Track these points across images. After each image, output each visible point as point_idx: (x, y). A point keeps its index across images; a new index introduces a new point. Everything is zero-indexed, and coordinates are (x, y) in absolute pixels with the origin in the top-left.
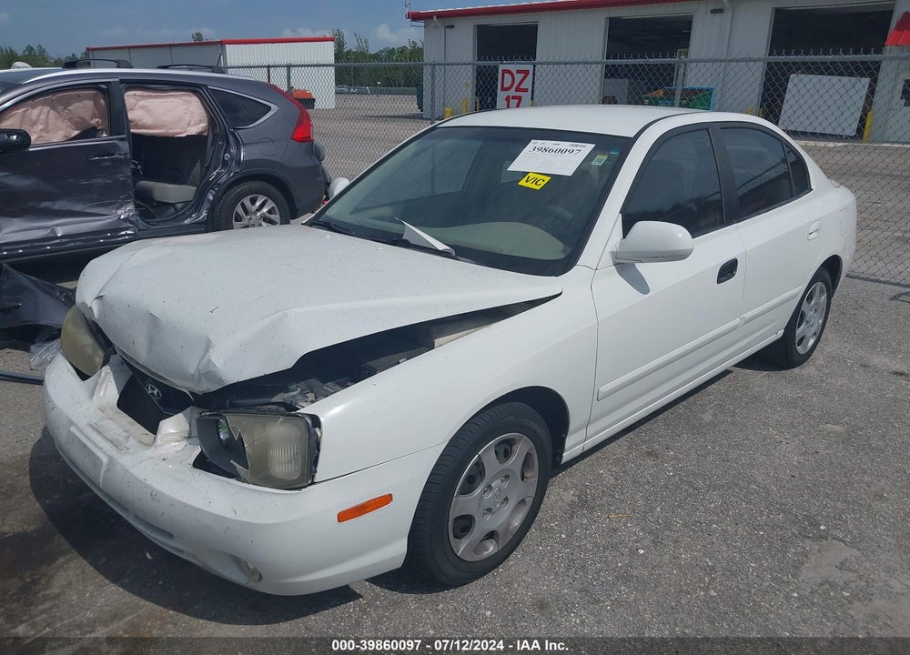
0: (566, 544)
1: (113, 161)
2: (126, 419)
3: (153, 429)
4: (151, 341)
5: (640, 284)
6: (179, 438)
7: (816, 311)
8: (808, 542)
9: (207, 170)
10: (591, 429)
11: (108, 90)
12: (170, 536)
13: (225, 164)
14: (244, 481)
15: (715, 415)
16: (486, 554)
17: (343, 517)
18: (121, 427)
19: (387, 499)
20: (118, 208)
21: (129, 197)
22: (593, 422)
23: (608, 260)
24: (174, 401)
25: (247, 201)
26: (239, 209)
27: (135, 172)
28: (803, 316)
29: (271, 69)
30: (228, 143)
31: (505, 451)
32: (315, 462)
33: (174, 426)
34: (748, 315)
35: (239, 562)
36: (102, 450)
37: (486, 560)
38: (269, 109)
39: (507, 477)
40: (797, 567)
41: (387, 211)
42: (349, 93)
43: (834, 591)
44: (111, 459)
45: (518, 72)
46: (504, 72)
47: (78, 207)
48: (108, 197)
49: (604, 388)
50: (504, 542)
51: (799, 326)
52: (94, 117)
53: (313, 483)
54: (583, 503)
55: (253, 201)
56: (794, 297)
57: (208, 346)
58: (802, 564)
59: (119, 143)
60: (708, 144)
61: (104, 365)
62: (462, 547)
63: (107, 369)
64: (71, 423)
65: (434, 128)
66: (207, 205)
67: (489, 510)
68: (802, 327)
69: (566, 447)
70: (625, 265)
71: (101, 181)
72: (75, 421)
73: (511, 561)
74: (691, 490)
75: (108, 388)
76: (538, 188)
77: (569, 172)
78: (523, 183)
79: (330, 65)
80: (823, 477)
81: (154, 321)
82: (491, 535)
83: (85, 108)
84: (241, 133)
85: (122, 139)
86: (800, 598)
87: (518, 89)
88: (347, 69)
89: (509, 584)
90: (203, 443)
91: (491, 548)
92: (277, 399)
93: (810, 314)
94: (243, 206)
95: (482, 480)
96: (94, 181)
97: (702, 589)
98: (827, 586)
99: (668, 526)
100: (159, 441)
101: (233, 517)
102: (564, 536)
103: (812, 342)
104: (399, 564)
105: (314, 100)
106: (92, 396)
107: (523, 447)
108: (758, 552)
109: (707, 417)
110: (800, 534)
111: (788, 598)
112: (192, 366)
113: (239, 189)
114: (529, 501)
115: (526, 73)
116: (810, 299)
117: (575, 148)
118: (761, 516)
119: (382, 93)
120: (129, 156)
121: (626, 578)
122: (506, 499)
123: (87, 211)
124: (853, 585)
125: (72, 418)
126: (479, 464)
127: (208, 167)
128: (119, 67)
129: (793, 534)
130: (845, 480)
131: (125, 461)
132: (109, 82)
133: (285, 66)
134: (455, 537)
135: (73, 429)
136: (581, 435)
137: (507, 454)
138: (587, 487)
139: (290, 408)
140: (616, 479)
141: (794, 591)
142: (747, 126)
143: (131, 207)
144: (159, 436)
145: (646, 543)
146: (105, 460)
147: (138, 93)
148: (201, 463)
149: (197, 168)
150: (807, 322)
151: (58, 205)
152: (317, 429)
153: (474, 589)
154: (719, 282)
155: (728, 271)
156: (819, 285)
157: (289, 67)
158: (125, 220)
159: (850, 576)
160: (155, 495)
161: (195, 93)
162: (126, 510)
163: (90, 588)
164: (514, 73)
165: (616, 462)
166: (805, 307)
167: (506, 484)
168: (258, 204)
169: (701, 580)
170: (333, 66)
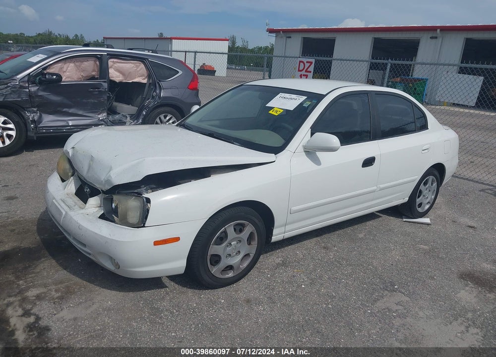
0: (268, 279)
1: (99, 91)
2: (76, 199)
3: (85, 202)
4: (90, 166)
5: (317, 161)
6: (95, 206)
7: (430, 190)
8: (386, 292)
9: (144, 100)
10: (288, 228)
11: (101, 58)
12: (84, 245)
13: (153, 97)
14: (117, 223)
15: (365, 235)
16: (227, 276)
17: (156, 243)
18: (73, 201)
19: (177, 239)
20: (99, 114)
21: (105, 110)
22: (288, 225)
23: (301, 149)
24: (95, 192)
25: (162, 117)
26: (158, 120)
27: (109, 98)
28: (421, 192)
29: (187, 53)
30: (156, 87)
31: (239, 229)
32: (146, 218)
33: (94, 201)
34: (382, 186)
35: (111, 259)
36: (64, 209)
37: (226, 278)
38: (178, 72)
39: (240, 241)
40: (376, 301)
41: (217, 123)
42: (235, 69)
43: (389, 312)
44: (66, 213)
45: (307, 62)
46: (300, 62)
47: (80, 112)
48: (95, 109)
49: (294, 208)
50: (237, 273)
51: (419, 197)
52: (94, 71)
53: (144, 226)
54: (284, 264)
55: (165, 117)
56: (413, 181)
57: (111, 169)
58: (379, 300)
59: (103, 84)
60: (367, 101)
61: (72, 176)
62: (215, 270)
63: (72, 178)
64: (54, 198)
65: (242, 85)
66: (142, 117)
67: (230, 255)
68: (421, 198)
69: (274, 234)
70: (310, 152)
71: (93, 101)
72: (56, 198)
73: (241, 282)
74: (338, 265)
75: (71, 186)
76: (277, 114)
77: (292, 109)
78: (271, 112)
79: (225, 54)
80: (407, 266)
81: (92, 158)
82: (230, 268)
83: (90, 67)
84: (163, 84)
85: (105, 82)
86: (371, 313)
87: (306, 71)
88: (236, 56)
89: (236, 291)
90: (105, 209)
91: (231, 274)
92: (136, 191)
93: (425, 192)
94: (160, 118)
95: (226, 240)
96: (89, 100)
97: (326, 304)
98: (387, 310)
99: (321, 277)
100: (86, 207)
101: (109, 237)
102: (269, 276)
103: (427, 207)
104: (182, 271)
105: (216, 71)
106: (65, 189)
107: (249, 229)
108: (360, 293)
109: (361, 236)
110: (384, 288)
111: (365, 312)
112: (103, 178)
113: (159, 110)
114: (252, 255)
115: (311, 63)
116: (425, 184)
117: (298, 98)
118: (368, 279)
119: (252, 70)
120: (107, 90)
121: (291, 296)
122: (239, 252)
123: (84, 114)
124: (400, 311)
125: (55, 196)
126: (225, 232)
127: (145, 98)
128: (107, 48)
129: (381, 288)
130: (417, 269)
131: (71, 214)
132: (102, 55)
133: (193, 52)
134: (211, 264)
135: (54, 201)
136: (282, 229)
137: (241, 231)
138: (288, 257)
139: (139, 195)
140: (304, 256)
141: (369, 310)
142: (391, 94)
143: (105, 114)
144: (87, 205)
145: (306, 283)
146: (64, 213)
147: (115, 60)
148: (102, 217)
149: (139, 99)
150: (424, 196)
151: (71, 111)
152: (149, 204)
153: (220, 291)
154: (363, 167)
155: (368, 162)
156: (431, 178)
157: (195, 52)
158: (102, 120)
159: (401, 307)
160: (80, 227)
161: (143, 62)
162: (69, 234)
163: (52, 271)
164: (305, 62)
165: (306, 249)
166: (422, 187)
167: (239, 245)
168: (168, 118)
169: (327, 300)
170: (227, 54)
